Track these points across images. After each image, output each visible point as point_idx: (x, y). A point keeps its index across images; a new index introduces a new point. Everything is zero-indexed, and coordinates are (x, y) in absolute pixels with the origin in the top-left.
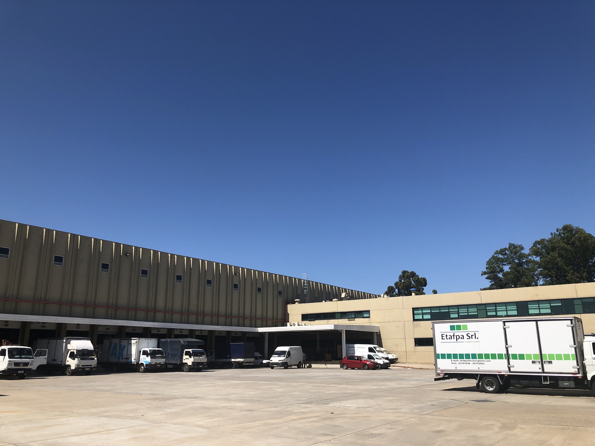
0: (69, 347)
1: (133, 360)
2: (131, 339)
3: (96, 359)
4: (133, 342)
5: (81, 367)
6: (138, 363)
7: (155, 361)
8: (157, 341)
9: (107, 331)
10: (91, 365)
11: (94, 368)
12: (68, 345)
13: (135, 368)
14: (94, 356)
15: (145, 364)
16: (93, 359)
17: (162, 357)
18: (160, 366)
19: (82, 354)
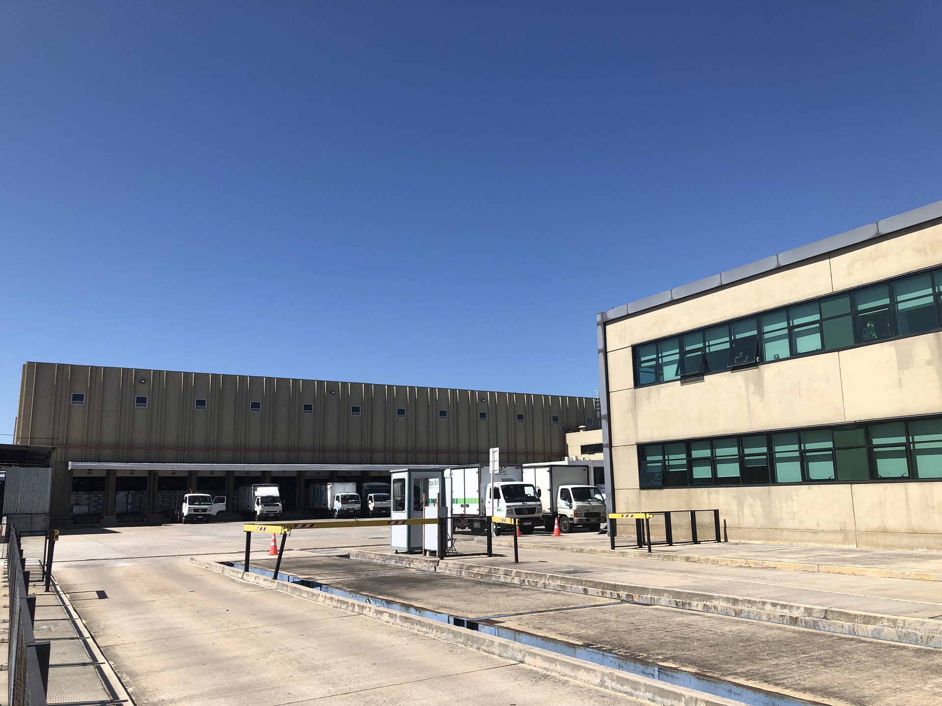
0: (257, 494)
1: (329, 506)
2: (327, 485)
3: (280, 505)
4: (329, 487)
5: (265, 513)
6: (332, 509)
7: (346, 507)
8: (355, 485)
9: (318, 475)
10: (276, 512)
11: (278, 514)
12: (256, 492)
13: (330, 514)
14: (279, 502)
15: (337, 510)
16: (278, 505)
17: (355, 503)
18: (353, 511)
19: (267, 501)
